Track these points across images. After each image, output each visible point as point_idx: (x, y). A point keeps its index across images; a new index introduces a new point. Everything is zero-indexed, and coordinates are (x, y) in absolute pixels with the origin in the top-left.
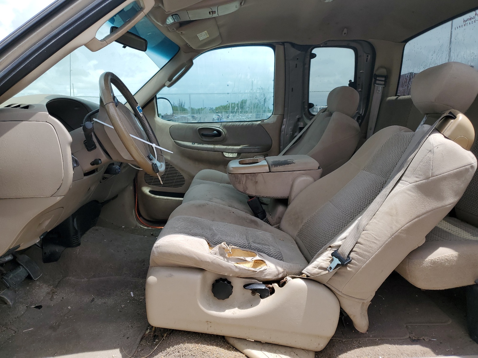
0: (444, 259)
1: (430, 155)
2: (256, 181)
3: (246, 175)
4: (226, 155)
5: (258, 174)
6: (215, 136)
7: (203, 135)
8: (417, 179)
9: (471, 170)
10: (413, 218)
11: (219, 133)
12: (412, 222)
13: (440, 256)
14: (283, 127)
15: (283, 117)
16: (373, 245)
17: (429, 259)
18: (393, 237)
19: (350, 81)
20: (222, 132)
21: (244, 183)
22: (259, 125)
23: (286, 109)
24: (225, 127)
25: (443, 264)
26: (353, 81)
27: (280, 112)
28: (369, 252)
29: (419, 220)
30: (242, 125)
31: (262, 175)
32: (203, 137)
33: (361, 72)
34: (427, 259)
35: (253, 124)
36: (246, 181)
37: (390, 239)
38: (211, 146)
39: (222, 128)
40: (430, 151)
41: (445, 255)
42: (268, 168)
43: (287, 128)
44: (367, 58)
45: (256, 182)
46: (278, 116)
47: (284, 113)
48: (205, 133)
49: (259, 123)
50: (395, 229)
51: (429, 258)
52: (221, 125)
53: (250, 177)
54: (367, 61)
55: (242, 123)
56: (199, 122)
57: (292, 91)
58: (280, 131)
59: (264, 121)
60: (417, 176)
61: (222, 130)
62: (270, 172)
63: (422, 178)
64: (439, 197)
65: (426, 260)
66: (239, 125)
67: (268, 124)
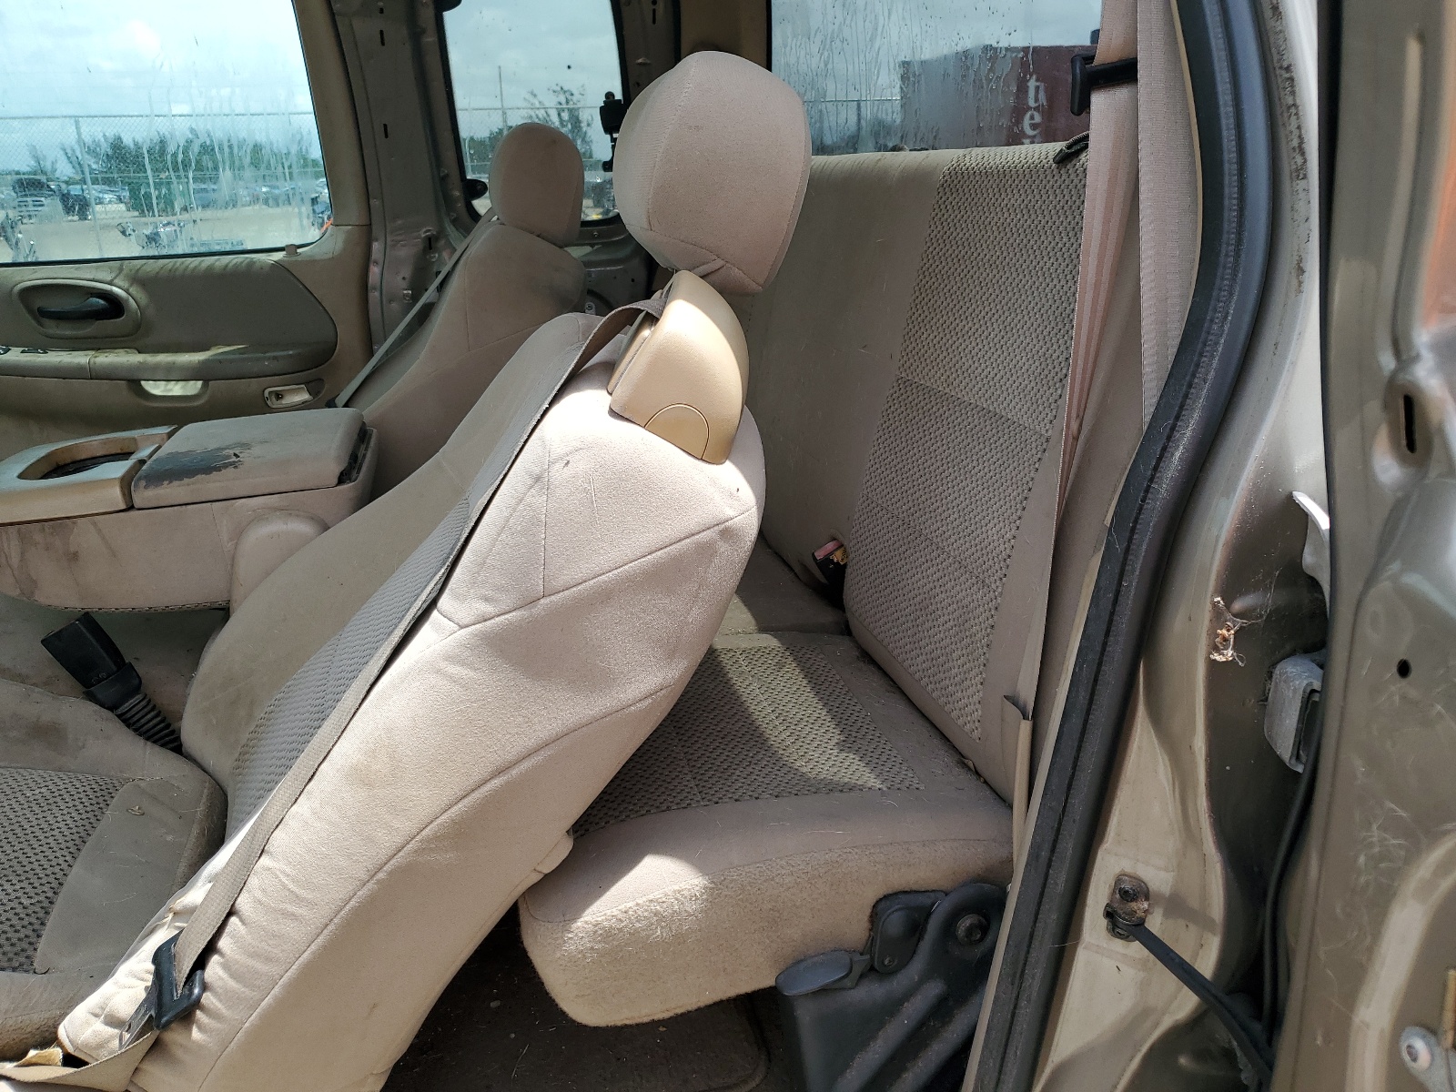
0: (646, 914)
1: (537, 499)
2: (72, 550)
3: (19, 530)
4: (156, 388)
5: (74, 523)
6: (98, 315)
7: (43, 314)
8: (489, 609)
9: (723, 547)
10: (476, 777)
11: (114, 306)
12: (476, 795)
13: (631, 904)
14: (375, 271)
15: (367, 234)
16: (289, 928)
17: (586, 922)
18: (381, 875)
19: (609, 95)
20: (127, 300)
21: (15, 561)
22: (278, 264)
23: (375, 203)
24: (138, 280)
25: (643, 934)
26: (619, 96)
27: (355, 214)
28: (268, 960)
29: (508, 783)
30: (210, 268)
31: (95, 524)
32: (47, 322)
33: (640, 64)
34: (579, 923)
35: (252, 263)
36: (22, 554)
37: (370, 885)
38: (80, 358)
39: (126, 285)
40: (538, 479)
41: (651, 897)
42: (117, 492)
43: (391, 272)
44: (654, 11)
45: (74, 557)
46: (348, 231)
47: (370, 220)
48: (56, 304)
49: (276, 259)
50: (386, 841)
51: (586, 919)
52: (121, 269)
53: (38, 537)
54: (654, 22)
55: (209, 261)
56: (29, 260)
57: (386, 136)
58: (364, 287)
59: (299, 251)
60: (491, 593)
61: (127, 291)
62: (130, 507)
63: (507, 600)
64: (589, 676)
65: (574, 926)
66: (196, 267)
67: (311, 263)
